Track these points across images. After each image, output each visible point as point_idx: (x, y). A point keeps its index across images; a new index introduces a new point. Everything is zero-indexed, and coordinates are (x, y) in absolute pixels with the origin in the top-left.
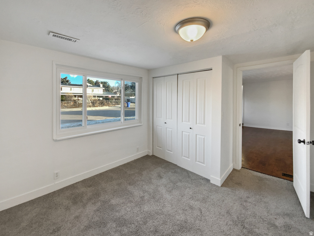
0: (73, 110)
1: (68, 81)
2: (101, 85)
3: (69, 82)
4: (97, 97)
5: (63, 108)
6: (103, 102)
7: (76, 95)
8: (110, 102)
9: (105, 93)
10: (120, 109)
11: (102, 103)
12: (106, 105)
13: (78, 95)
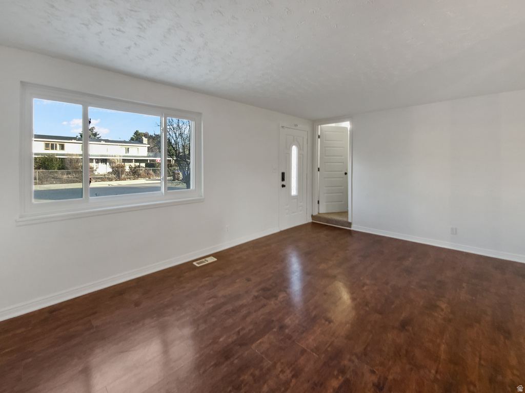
0: (67, 188)
1: (95, 135)
2: (145, 140)
3: (98, 136)
4: (135, 162)
5: (51, 183)
6: (137, 170)
7: (93, 159)
8: (153, 170)
9: (151, 154)
10: (159, 185)
11: (135, 172)
12: (144, 177)
13: (96, 159)
